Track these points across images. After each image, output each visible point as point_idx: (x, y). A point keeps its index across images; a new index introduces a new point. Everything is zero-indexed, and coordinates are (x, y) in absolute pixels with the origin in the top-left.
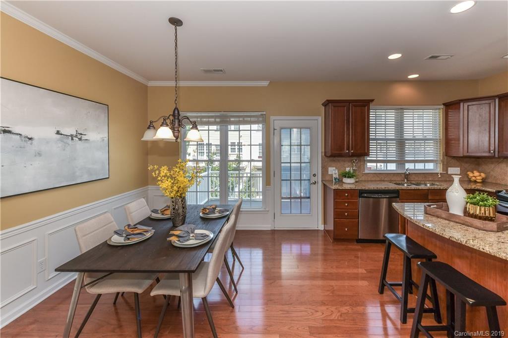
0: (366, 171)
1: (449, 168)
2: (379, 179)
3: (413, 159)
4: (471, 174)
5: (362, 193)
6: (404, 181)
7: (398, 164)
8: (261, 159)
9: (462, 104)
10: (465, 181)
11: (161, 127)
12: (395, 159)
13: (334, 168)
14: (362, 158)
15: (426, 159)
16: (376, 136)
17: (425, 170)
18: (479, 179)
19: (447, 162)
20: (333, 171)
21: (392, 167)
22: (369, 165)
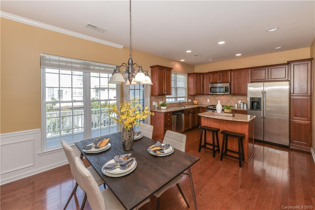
0: (166, 103)
3: (179, 96)
4: (194, 102)
5: (174, 113)
7: (176, 99)
8: (115, 99)
9: (195, 74)
11: (138, 73)
12: (174, 96)
15: (182, 96)
17: (182, 101)
18: (197, 103)
19: (188, 97)
20: (155, 104)
21: (173, 100)
22: (167, 100)
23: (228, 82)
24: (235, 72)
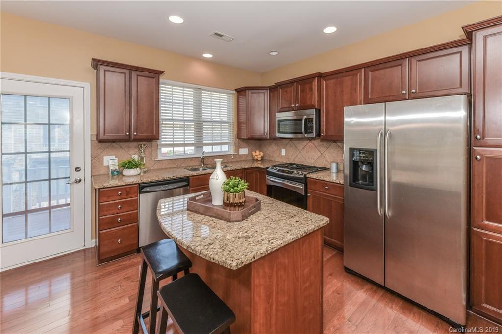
0: (160, 158)
1: (240, 149)
2: (175, 166)
3: (211, 142)
4: (254, 154)
5: (143, 187)
6: (200, 165)
7: (196, 147)
9: (247, 91)
10: (249, 160)
12: (193, 142)
13: (114, 157)
14: (154, 143)
15: (222, 141)
16: (183, 117)
17: (221, 152)
18: (259, 158)
19: (238, 144)
20: (111, 161)
21: (190, 150)
22: (164, 150)
23: (312, 107)
24: (330, 79)
